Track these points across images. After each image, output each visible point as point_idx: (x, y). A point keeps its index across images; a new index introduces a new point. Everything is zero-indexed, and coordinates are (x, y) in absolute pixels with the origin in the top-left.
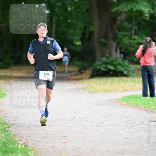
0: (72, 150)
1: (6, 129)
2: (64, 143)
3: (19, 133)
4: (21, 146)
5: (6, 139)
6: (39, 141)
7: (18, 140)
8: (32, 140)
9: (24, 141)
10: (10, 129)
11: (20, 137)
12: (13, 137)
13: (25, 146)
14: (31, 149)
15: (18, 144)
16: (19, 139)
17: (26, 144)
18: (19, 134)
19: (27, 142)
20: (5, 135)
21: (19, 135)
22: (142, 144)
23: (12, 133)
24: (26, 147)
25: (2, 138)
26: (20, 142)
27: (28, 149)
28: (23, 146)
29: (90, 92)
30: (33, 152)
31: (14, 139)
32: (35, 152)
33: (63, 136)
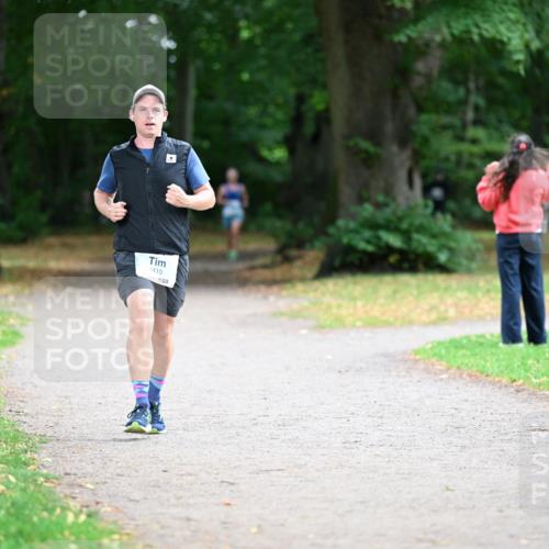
0: (254, 530)
1: (23, 457)
2: (228, 504)
3: (68, 471)
4: (77, 515)
5: (24, 490)
6: (137, 498)
7: (66, 496)
8: (115, 496)
9: (87, 498)
10: (36, 456)
11: (71, 485)
12: (47, 484)
13: (89, 516)
14: (112, 527)
15: (64, 509)
16: (67, 491)
17: (92, 509)
18: (67, 474)
19: (97, 503)
20: (17, 479)
21: (67, 479)
22: (501, 511)
23: (45, 471)
24: (92, 520)
25: (8, 488)
26: (72, 503)
27: (101, 525)
28: (83, 518)
29: (320, 328)
30: (116, 537)
31: (51, 492)
32: (125, 538)
33: (222, 482)
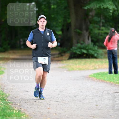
0: (54, 114)
1: (4, 98)
2: (49, 109)
3: (14, 101)
4: (16, 111)
6: (29, 107)
8: (24, 107)
9: (18, 107)
10: (7, 98)
12: (10, 104)
13: (19, 111)
14: (24, 113)
15: (13, 110)
16: (14, 106)
17: (19, 110)
19: (21, 108)
20: (3, 103)
21: (14, 103)
23: (9, 102)
25: (1, 105)
26: (15, 108)
27: (21, 113)
29: (69, 70)
30: (25, 116)
31: (10, 106)
32: (27, 116)
33: (48, 104)
